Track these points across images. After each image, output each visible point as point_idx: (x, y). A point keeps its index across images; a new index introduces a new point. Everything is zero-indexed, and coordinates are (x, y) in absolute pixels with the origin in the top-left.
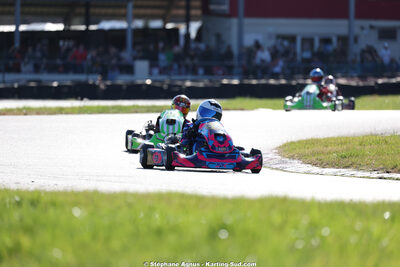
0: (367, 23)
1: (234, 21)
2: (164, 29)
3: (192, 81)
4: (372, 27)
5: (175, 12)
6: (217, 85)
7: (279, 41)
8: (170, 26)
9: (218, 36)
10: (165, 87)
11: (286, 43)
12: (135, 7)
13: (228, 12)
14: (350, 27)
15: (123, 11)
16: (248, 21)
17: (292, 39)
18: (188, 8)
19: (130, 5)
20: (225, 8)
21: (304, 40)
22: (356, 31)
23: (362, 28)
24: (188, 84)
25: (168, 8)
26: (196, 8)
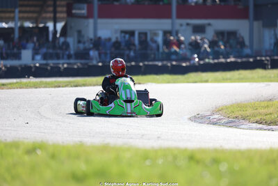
0: (184, 21)
1: (91, 21)
2: (37, 27)
3: (68, 64)
4: (188, 24)
5: (44, 15)
6: (86, 67)
7: (123, 35)
8: (41, 25)
9: (79, 32)
10: (49, 68)
11: (127, 36)
12: (20, 12)
13: (86, 15)
14: (173, 24)
15: (12, 15)
16: (100, 21)
17: (132, 33)
18: (55, 12)
19: (17, 11)
20: (84, 12)
21: (140, 34)
22: (177, 27)
23: (181, 25)
24: (65, 66)
25: (40, 13)
26: (61, 12)
